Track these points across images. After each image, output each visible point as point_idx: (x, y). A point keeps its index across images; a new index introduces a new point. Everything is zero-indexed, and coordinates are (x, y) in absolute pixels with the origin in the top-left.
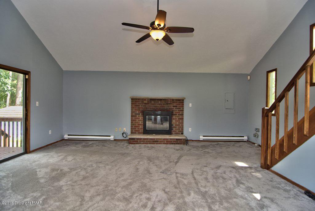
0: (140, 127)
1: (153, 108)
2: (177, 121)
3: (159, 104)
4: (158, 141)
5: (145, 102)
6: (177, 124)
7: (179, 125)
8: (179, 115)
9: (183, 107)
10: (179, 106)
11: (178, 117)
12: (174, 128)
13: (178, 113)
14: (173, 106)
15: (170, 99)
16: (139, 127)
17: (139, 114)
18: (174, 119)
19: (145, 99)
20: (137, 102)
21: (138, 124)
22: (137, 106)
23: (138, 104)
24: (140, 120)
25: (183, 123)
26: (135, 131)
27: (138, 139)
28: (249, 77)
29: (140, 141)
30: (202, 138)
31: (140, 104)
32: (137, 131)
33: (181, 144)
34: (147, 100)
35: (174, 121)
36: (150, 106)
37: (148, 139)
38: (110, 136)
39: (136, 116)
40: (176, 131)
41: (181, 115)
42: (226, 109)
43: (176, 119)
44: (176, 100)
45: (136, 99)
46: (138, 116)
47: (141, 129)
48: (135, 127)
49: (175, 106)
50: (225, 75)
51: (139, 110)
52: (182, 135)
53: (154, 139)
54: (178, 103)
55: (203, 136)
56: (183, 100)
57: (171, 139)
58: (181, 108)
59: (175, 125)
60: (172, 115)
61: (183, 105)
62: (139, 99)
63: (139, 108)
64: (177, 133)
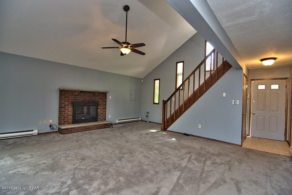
0: (70, 118)
1: (82, 100)
2: (101, 110)
3: (88, 96)
4: (90, 128)
5: (75, 94)
6: (102, 112)
7: (103, 113)
8: (103, 105)
9: (106, 98)
10: (103, 98)
11: (102, 107)
12: (99, 116)
13: (102, 103)
14: (99, 98)
15: (97, 92)
16: (68, 117)
17: (69, 105)
18: (99, 108)
19: (75, 91)
20: (67, 94)
21: (67, 115)
22: (67, 97)
23: (68, 95)
24: (70, 111)
25: (106, 111)
26: (64, 122)
27: (71, 128)
28: (142, 81)
29: (74, 130)
30: (117, 121)
31: (70, 95)
32: (66, 121)
33: (107, 127)
34: (78, 92)
35: (99, 110)
36: (80, 98)
37: (81, 127)
38: (33, 131)
39: (66, 107)
40: (101, 118)
41: (104, 105)
42: (131, 100)
43: (101, 108)
44: (101, 93)
45: (66, 91)
46: (68, 107)
47: (71, 119)
48: (64, 117)
49: (100, 98)
50: (131, 78)
51: (69, 101)
52: (105, 121)
53: (87, 126)
54: (103, 96)
55: (119, 120)
56: (106, 93)
57: (100, 125)
58: (105, 100)
59: (100, 113)
60: (98, 105)
61: (106, 97)
62: (68, 91)
63: (69, 99)
64: (101, 120)
